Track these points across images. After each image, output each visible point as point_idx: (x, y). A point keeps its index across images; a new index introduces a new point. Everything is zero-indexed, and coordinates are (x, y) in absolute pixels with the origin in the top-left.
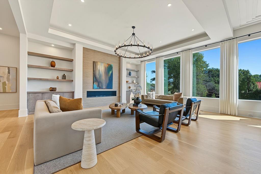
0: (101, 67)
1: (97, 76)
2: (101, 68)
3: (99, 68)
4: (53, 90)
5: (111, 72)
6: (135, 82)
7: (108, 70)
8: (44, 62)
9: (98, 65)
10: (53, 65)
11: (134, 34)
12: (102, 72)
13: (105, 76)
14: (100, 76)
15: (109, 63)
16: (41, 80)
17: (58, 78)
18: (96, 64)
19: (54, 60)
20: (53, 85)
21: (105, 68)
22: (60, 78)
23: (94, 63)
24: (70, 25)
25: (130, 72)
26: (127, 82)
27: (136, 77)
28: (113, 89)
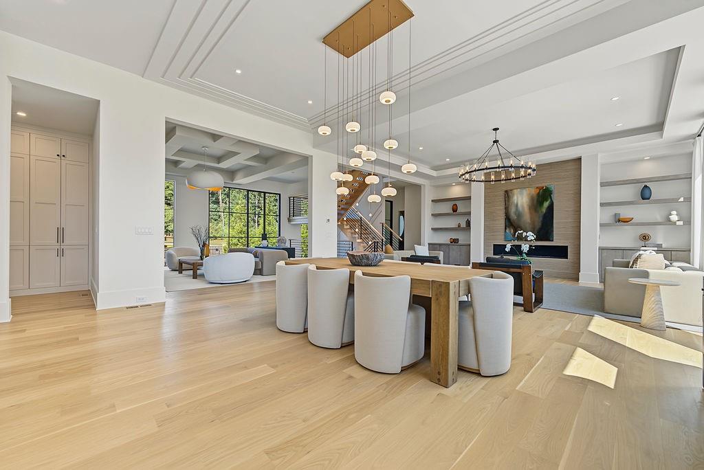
0: (520, 199)
1: (513, 216)
2: (522, 199)
3: (516, 202)
5: (546, 204)
6: (674, 217)
7: (538, 199)
8: (446, 208)
9: (514, 194)
10: (455, 209)
11: (496, 142)
12: (523, 206)
13: (531, 213)
14: (519, 215)
15: (540, 185)
16: (441, 229)
17: (459, 226)
18: (510, 194)
19: (457, 203)
20: (454, 236)
21: (532, 199)
22: (463, 225)
23: (507, 195)
24: (447, 160)
25: (646, 186)
26: (626, 221)
27: (682, 199)
28: (557, 241)
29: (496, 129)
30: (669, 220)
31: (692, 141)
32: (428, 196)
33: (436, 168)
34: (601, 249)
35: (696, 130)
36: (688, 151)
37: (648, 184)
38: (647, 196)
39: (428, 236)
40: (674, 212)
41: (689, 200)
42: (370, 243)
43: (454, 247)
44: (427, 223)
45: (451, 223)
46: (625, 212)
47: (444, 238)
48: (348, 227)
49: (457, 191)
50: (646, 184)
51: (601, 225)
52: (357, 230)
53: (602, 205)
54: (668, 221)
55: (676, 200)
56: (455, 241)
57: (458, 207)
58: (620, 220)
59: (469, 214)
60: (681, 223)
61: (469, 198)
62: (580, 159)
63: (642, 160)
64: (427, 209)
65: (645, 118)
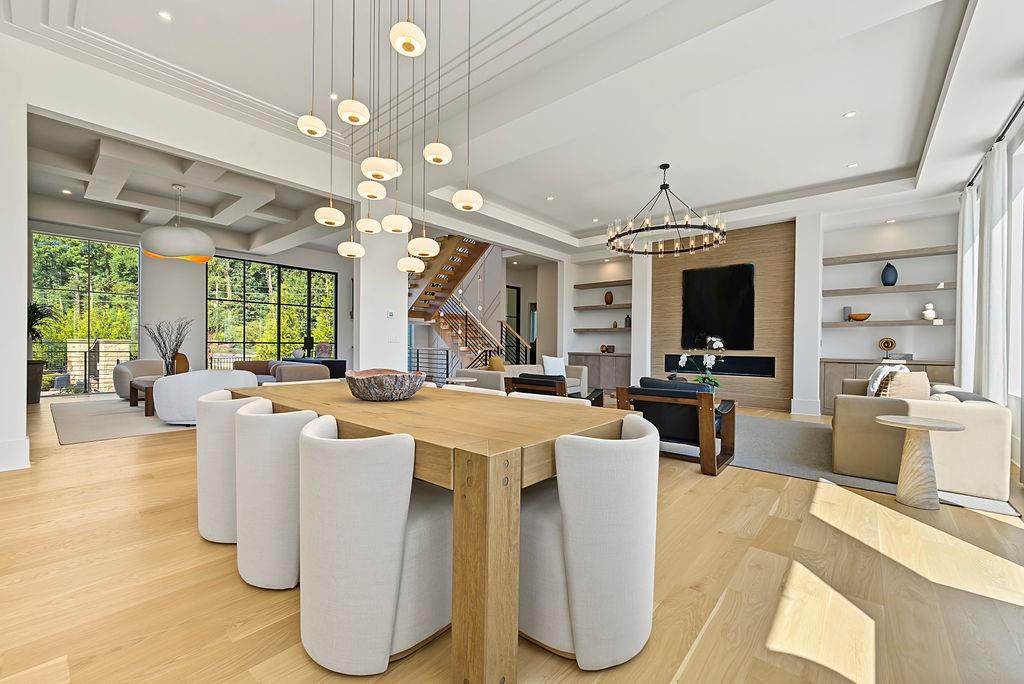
1: (694, 310)
4: (608, 349)
5: (744, 292)
6: (930, 314)
8: (596, 298)
10: (609, 299)
11: (665, 187)
12: (709, 296)
15: (735, 263)
17: (615, 326)
19: (612, 290)
20: (607, 341)
22: (621, 325)
23: (686, 278)
24: (596, 220)
25: (889, 265)
26: (860, 319)
27: (941, 286)
28: (759, 350)
29: (665, 167)
30: (922, 317)
31: (958, 194)
32: (568, 278)
33: (579, 234)
34: (824, 362)
35: (965, 176)
36: (953, 209)
37: (892, 262)
38: (891, 280)
39: (568, 342)
40: (930, 306)
41: (952, 286)
42: (479, 352)
43: (608, 359)
44: (567, 321)
45: (604, 321)
46: (859, 305)
47: (591, 345)
48: (447, 327)
49: (612, 272)
50: (889, 261)
51: (825, 325)
52: (460, 332)
53: (826, 293)
54: (921, 320)
55: (932, 287)
56: (609, 349)
57: (613, 297)
58: (851, 318)
59: (629, 307)
60: (940, 322)
61: (628, 283)
62: (792, 222)
63: (885, 225)
64: (567, 299)
65: (890, 156)
